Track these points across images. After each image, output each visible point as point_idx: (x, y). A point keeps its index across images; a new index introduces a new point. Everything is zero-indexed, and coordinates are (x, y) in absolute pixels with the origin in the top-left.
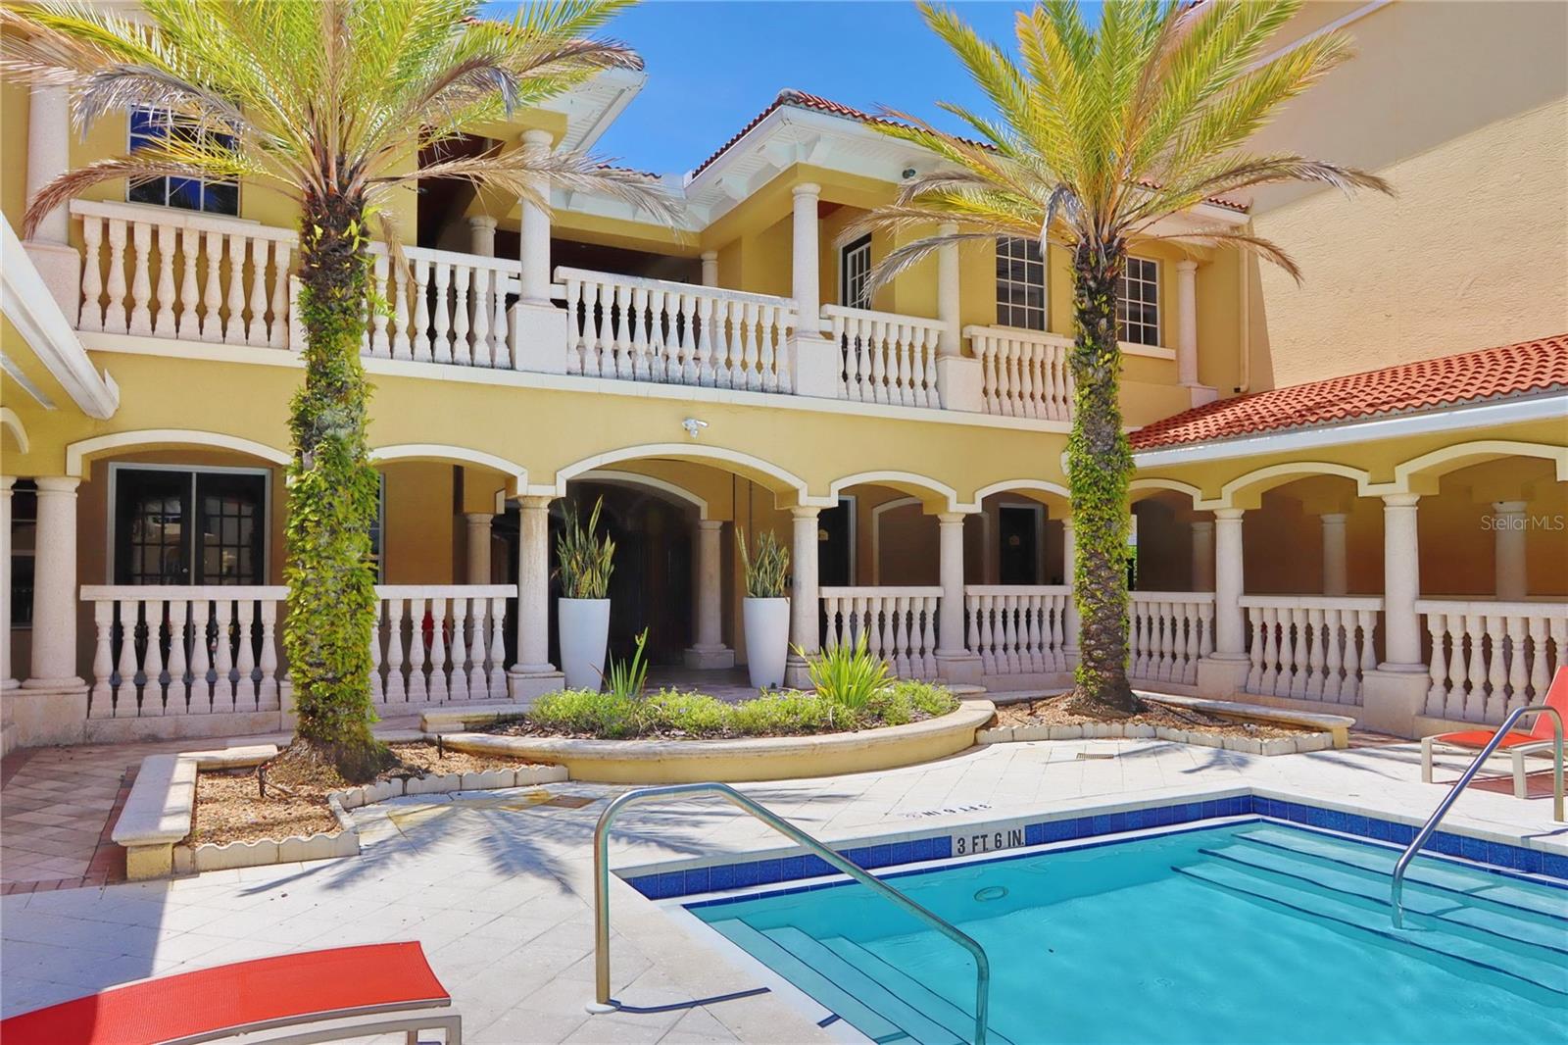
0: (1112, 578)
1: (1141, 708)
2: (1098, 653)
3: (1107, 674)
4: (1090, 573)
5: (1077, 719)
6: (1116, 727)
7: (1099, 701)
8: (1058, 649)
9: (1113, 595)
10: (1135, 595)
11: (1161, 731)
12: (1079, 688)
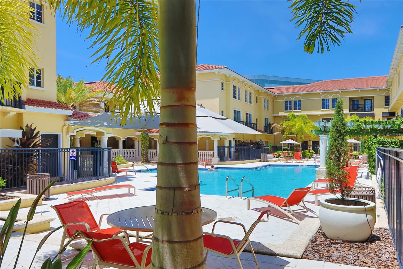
0: (147, 148)
1: (150, 162)
2: (145, 156)
3: (146, 159)
4: (144, 148)
5: (143, 163)
6: (148, 164)
7: (145, 162)
8: (134, 157)
9: (147, 150)
10: (149, 150)
11: (153, 164)
12: (142, 160)
